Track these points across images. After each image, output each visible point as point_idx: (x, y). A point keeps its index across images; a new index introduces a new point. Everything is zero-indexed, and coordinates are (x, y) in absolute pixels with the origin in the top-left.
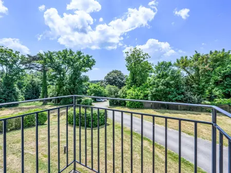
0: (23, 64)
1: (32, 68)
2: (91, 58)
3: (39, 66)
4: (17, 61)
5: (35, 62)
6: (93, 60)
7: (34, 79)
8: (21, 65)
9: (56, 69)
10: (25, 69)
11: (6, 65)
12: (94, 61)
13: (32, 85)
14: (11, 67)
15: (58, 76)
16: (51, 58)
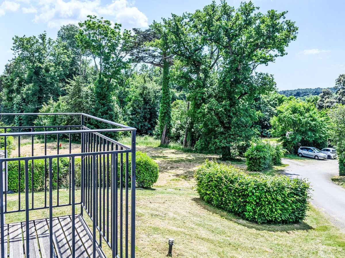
0: (127, 51)
1: (142, 59)
2: (281, 20)
3: (156, 54)
4: (117, 45)
5: (147, 45)
6: (290, 25)
7: (148, 85)
8: (123, 54)
9: (189, 58)
10: (130, 61)
11: (99, 55)
12: (291, 28)
13: (144, 99)
14: (106, 59)
15: (194, 77)
16: (177, 32)
